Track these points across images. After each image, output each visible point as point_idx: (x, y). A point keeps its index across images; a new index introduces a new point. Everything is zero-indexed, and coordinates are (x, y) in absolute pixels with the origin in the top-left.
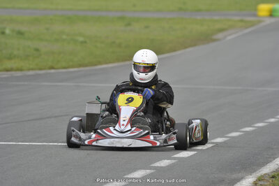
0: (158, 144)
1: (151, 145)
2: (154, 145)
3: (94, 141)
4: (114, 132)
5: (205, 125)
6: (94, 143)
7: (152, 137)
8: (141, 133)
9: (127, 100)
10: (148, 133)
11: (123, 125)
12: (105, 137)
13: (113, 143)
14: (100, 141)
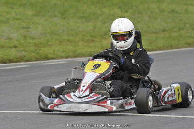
0: (114, 108)
1: (106, 110)
2: (110, 110)
3: (55, 106)
4: (74, 97)
5: (186, 87)
6: (55, 108)
7: (109, 102)
8: (99, 98)
9: (95, 66)
10: (106, 98)
11: (82, 90)
12: (64, 102)
13: (70, 108)
14: (60, 106)
